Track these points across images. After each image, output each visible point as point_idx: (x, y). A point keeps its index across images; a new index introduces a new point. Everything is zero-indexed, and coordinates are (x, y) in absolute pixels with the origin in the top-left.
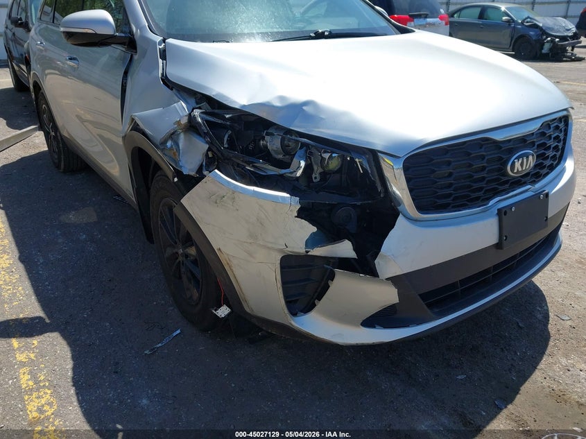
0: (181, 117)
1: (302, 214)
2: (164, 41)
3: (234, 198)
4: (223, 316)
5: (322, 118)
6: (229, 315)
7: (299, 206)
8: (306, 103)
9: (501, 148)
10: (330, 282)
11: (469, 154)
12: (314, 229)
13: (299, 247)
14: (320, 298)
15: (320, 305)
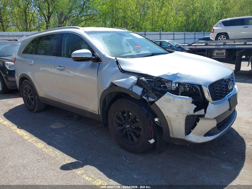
0: (135, 81)
1: (193, 102)
2: (116, 59)
3: (174, 100)
4: (152, 143)
5: (183, 77)
6: (154, 142)
7: (192, 100)
8: (177, 74)
9: (226, 81)
10: (197, 123)
11: (220, 84)
12: (196, 106)
13: (191, 112)
14: (193, 129)
15: (193, 131)
